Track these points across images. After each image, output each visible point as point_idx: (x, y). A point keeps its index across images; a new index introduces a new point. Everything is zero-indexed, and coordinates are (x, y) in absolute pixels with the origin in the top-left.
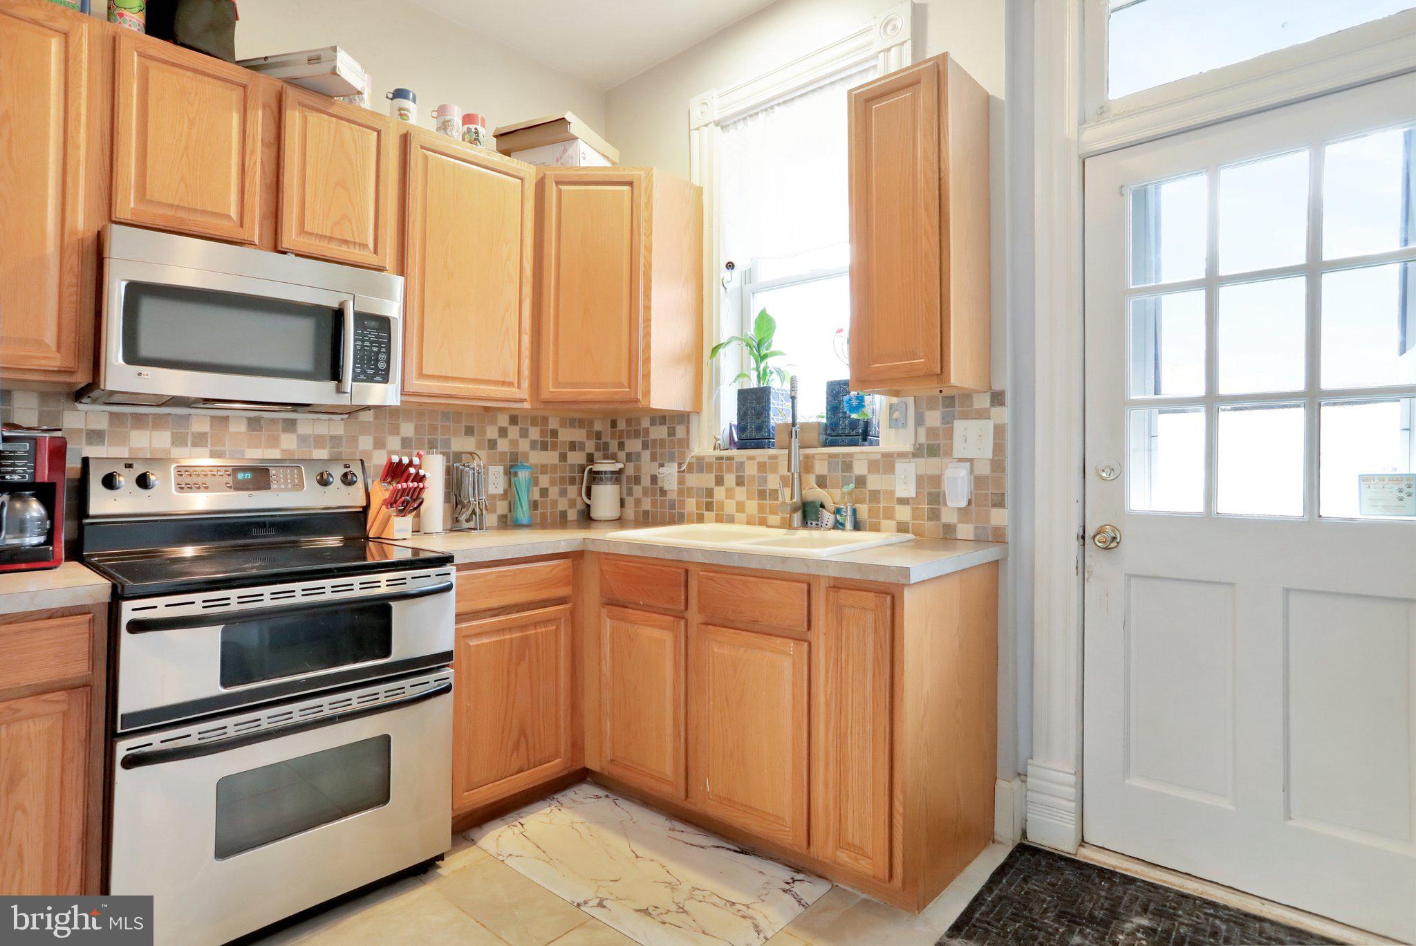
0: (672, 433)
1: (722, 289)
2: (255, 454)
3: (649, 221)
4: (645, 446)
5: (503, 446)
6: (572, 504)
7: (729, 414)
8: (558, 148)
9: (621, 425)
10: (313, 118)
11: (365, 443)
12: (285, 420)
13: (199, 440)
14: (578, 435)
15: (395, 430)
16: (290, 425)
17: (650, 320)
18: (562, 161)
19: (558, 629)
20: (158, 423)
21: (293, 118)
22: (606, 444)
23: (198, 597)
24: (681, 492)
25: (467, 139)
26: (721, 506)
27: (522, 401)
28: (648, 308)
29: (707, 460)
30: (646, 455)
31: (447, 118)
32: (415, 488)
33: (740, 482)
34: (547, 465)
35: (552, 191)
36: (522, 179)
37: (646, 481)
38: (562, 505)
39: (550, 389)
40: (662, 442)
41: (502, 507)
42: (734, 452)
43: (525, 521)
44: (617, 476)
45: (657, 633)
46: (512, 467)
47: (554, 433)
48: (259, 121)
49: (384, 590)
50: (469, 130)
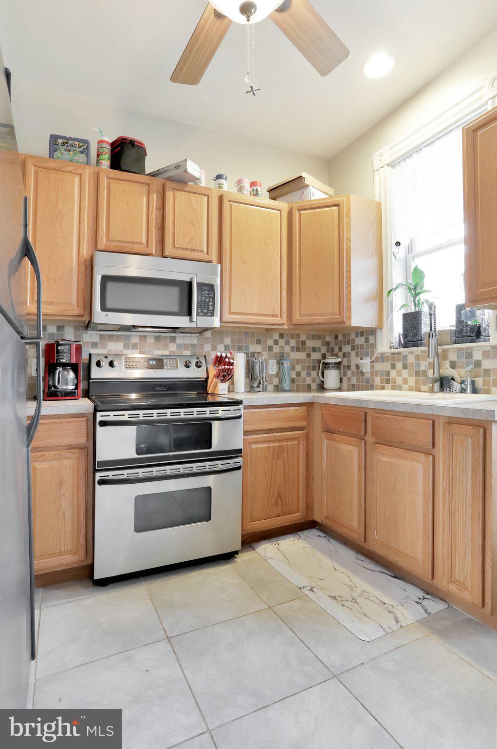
0: (367, 340)
1: (393, 257)
2: (158, 353)
3: (349, 224)
4: (353, 348)
5: (276, 349)
6: (314, 380)
7: (398, 328)
8: (300, 192)
9: (340, 338)
10: (179, 194)
11: (207, 348)
12: (171, 337)
13: (135, 346)
14: (317, 344)
15: (222, 342)
16: (173, 339)
17: (350, 278)
18: (302, 198)
19: (299, 443)
20: (118, 339)
21: (169, 195)
22: (333, 349)
23: (126, 413)
24: (372, 373)
25: (252, 194)
26: (394, 381)
27: (283, 325)
28: (349, 272)
29: (386, 355)
30: (353, 353)
31: (243, 185)
32: (229, 369)
33: (405, 367)
34: (300, 360)
35: (296, 214)
36: (280, 210)
37: (353, 368)
38: (309, 381)
39: (297, 318)
40: (362, 345)
41: (276, 381)
42: (401, 350)
43: (287, 388)
44: (338, 365)
45: (350, 448)
46: (281, 359)
47: (304, 343)
48: (154, 198)
49: (208, 415)
50: (253, 190)
